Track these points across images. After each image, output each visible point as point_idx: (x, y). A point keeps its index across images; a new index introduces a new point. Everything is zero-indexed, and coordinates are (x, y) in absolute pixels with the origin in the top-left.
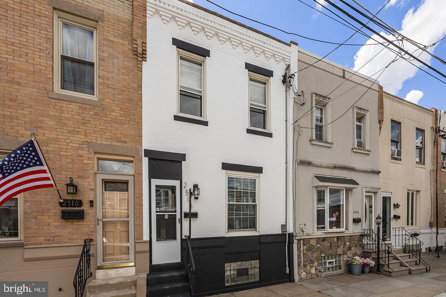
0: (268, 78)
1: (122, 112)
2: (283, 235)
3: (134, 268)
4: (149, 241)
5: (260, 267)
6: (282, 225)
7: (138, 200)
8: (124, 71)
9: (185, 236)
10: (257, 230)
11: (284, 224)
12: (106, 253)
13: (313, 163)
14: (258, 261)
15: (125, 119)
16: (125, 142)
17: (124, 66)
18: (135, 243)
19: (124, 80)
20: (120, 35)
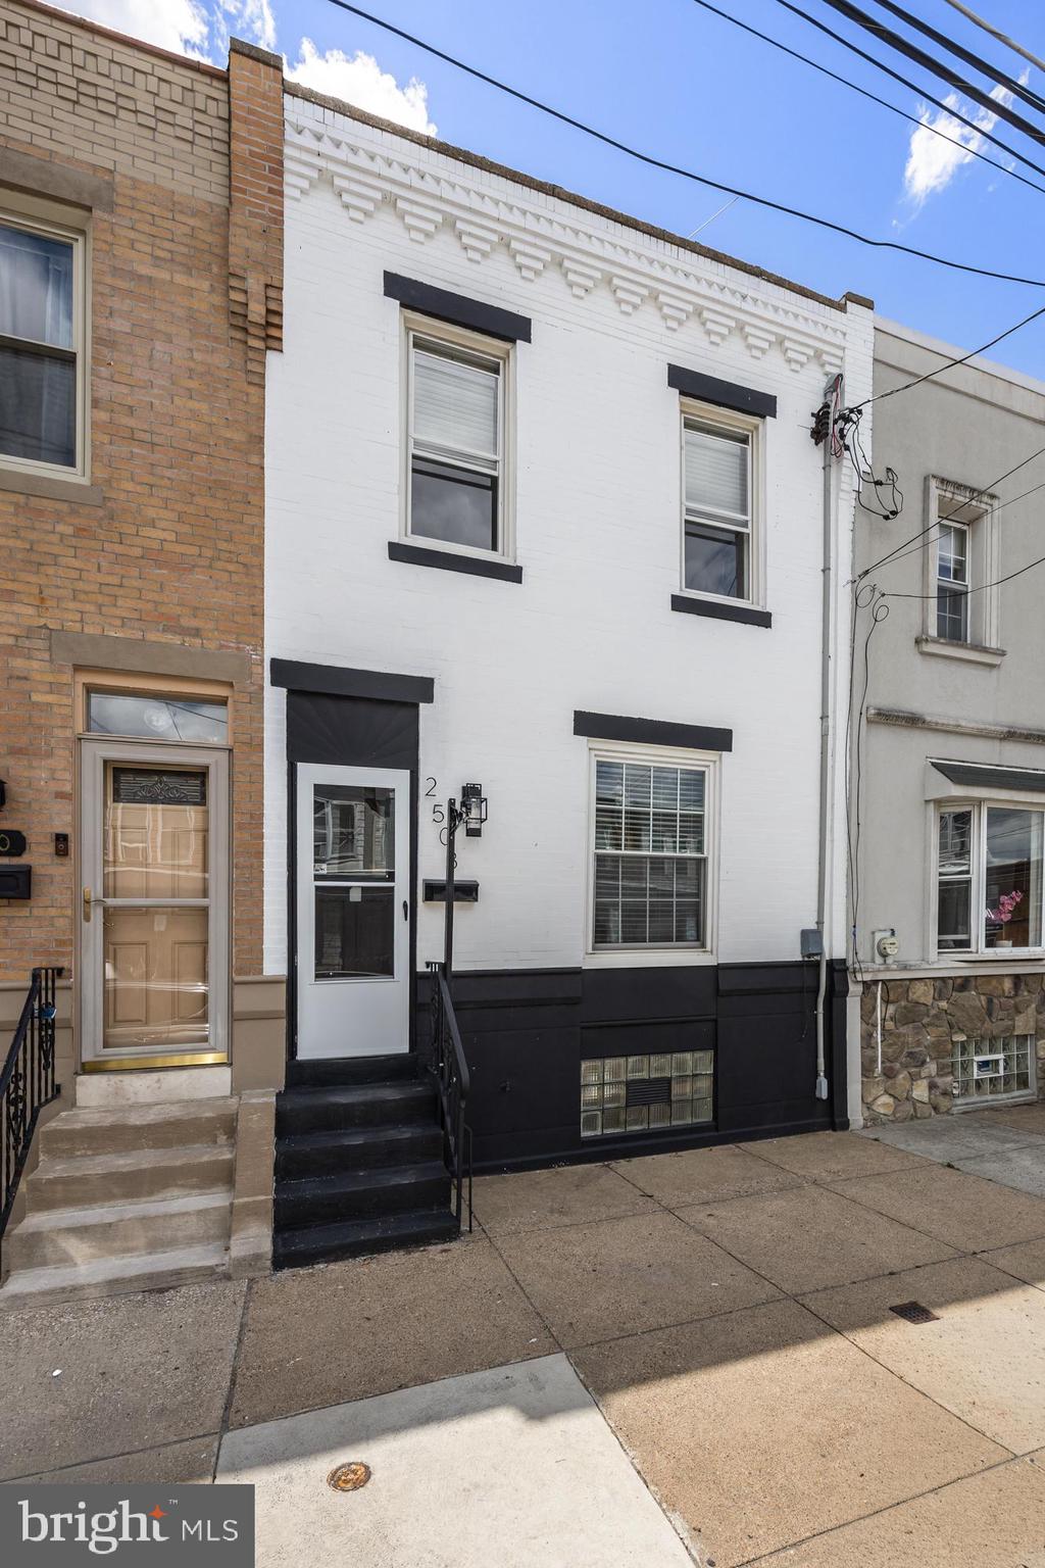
0: (756, 420)
1: (186, 529)
2: (809, 966)
3: (226, 1072)
4: (285, 979)
5: (715, 1075)
6: (805, 934)
7: (247, 836)
8: (192, 384)
9: (428, 964)
10: (709, 948)
11: (813, 926)
12: (119, 1018)
13: (928, 719)
14: (710, 1054)
15: (195, 550)
16: (196, 633)
17: (192, 365)
18: (232, 984)
19: (195, 416)
20: (179, 258)
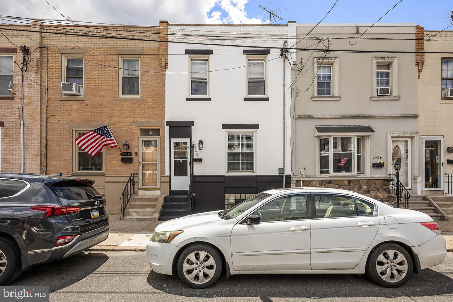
1: (153, 102)
2: (280, 176)
3: (160, 191)
4: (169, 175)
7: (163, 152)
8: (154, 78)
15: (155, 105)
16: (155, 118)
17: (154, 75)
18: (161, 177)
19: (155, 83)
20: (153, 58)
